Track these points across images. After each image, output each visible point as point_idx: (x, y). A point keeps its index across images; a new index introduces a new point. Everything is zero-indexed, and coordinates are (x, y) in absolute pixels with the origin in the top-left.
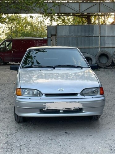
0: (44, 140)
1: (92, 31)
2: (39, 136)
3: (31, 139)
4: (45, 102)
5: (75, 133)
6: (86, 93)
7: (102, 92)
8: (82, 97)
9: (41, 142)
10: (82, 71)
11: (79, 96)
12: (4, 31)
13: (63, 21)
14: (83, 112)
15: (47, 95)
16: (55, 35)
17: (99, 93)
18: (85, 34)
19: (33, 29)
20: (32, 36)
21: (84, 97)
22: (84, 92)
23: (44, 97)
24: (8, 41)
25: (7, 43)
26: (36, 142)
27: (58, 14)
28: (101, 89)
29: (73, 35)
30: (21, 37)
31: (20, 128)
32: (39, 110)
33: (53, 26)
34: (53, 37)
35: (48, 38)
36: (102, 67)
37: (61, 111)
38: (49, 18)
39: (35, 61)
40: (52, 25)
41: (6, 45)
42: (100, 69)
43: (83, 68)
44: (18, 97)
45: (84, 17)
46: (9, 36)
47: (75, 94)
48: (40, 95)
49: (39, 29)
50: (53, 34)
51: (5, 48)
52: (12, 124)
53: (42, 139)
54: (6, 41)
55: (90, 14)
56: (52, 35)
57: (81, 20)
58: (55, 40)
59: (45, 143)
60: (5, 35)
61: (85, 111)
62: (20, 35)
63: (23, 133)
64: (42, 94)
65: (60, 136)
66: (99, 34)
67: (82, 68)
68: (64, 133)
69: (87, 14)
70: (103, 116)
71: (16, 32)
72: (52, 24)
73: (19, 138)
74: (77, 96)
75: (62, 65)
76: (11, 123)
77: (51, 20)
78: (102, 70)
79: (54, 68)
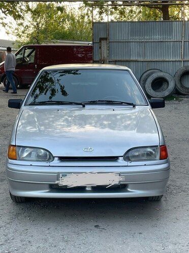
0: (54, 240)
1: (170, 32)
2: (47, 232)
3: (30, 239)
4: (58, 173)
5: (112, 228)
6: (134, 156)
7: (164, 153)
8: (125, 163)
9: (47, 245)
10: (133, 111)
11: (121, 162)
12: (25, 31)
13: (122, 13)
14: (129, 190)
15: (62, 159)
16: (106, 39)
17: (158, 157)
18: (157, 37)
19: (76, 27)
20: (74, 39)
21: (129, 164)
22: (130, 154)
23: (56, 162)
24: (29, 47)
25: (28, 51)
26: (37, 246)
27: (113, 2)
28: (163, 148)
29: (137, 38)
30: (53, 41)
31: (18, 215)
32: (48, 186)
33: (103, 23)
34: (102, 42)
35: (93, 43)
36: (186, 95)
37: (87, 189)
38: (98, 9)
39: (57, 87)
40: (102, 21)
41: (26, 55)
42: (181, 99)
43: (136, 107)
44: (10, 161)
45: (157, 8)
46: (34, 38)
47: (114, 159)
48: (50, 158)
49: (86, 26)
50: (102, 36)
51: (23, 60)
52: (5, 206)
53: (51, 240)
54: (25, 48)
55: (167, 2)
56: (101, 39)
57: (152, 13)
58: (105, 47)
59: (54, 249)
60: (27, 37)
61: (131, 189)
62: (52, 37)
63: (19, 226)
64: (54, 157)
65: (84, 234)
66: (182, 37)
67: (134, 106)
68: (93, 228)
69: (163, 2)
70: (171, 193)
71: (45, 31)
72: (102, 19)
73: (9, 236)
74: (117, 162)
75: (99, 101)
76: (4, 203)
77: (101, 13)
78: (186, 99)
79: (84, 106)
